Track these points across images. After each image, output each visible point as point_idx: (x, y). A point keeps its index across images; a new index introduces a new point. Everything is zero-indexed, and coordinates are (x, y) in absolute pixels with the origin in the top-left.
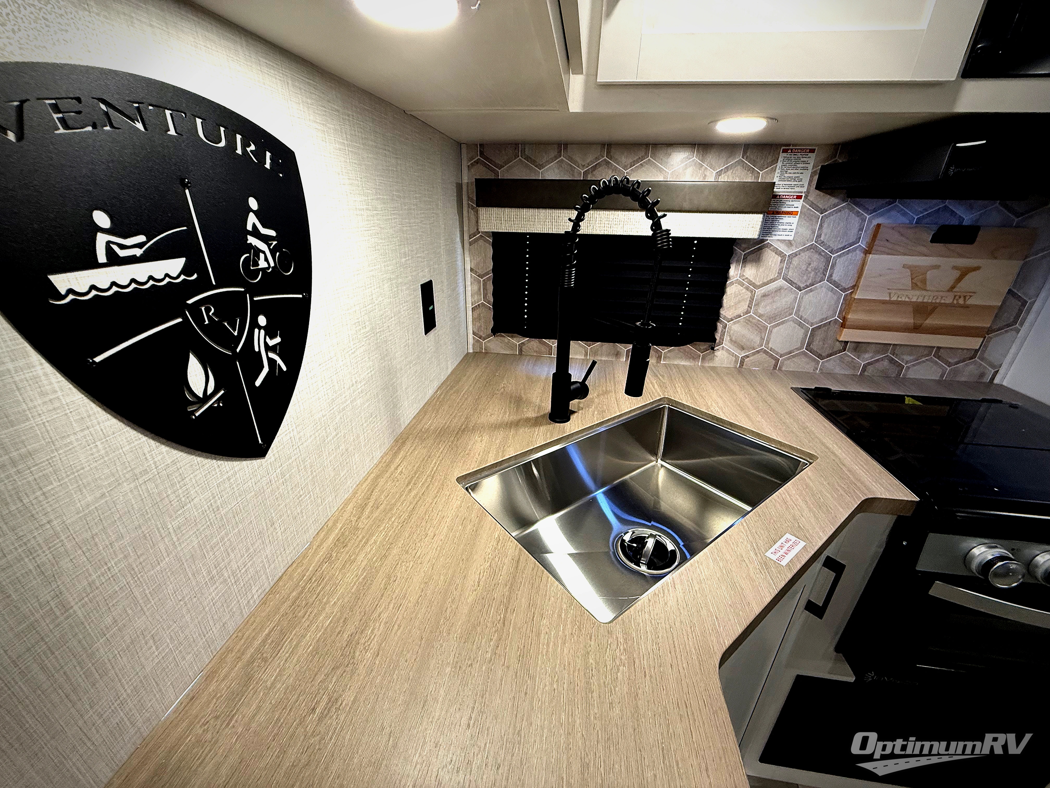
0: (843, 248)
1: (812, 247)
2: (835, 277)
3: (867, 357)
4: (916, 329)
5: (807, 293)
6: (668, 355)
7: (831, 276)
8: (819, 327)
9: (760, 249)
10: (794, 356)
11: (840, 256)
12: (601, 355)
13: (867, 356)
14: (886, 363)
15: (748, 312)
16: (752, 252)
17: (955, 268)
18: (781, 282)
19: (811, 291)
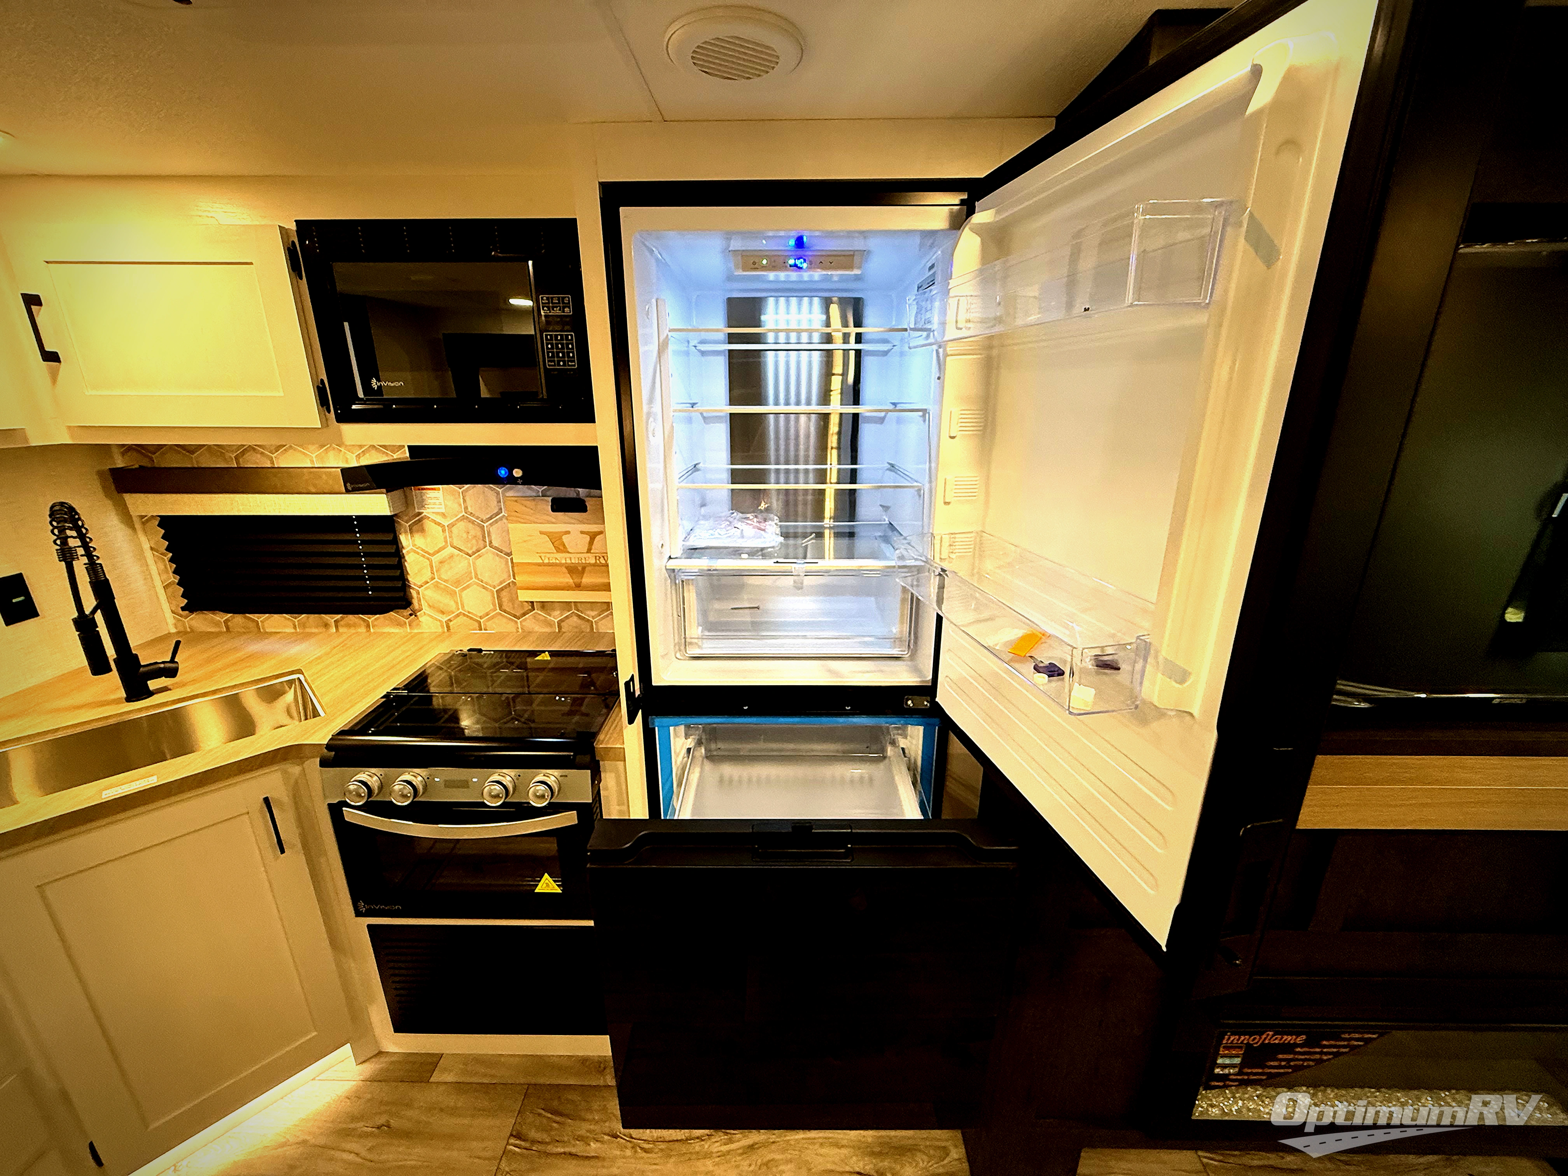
0: (491, 518)
1: (463, 518)
2: (495, 544)
3: (556, 616)
4: (578, 587)
5: (477, 558)
6: (375, 623)
7: (491, 542)
8: (502, 589)
9: (420, 521)
10: (492, 618)
11: (491, 525)
12: (310, 627)
13: (557, 613)
14: (575, 619)
15: (433, 578)
16: (415, 523)
17: (582, 532)
18: (449, 550)
19: (480, 556)
